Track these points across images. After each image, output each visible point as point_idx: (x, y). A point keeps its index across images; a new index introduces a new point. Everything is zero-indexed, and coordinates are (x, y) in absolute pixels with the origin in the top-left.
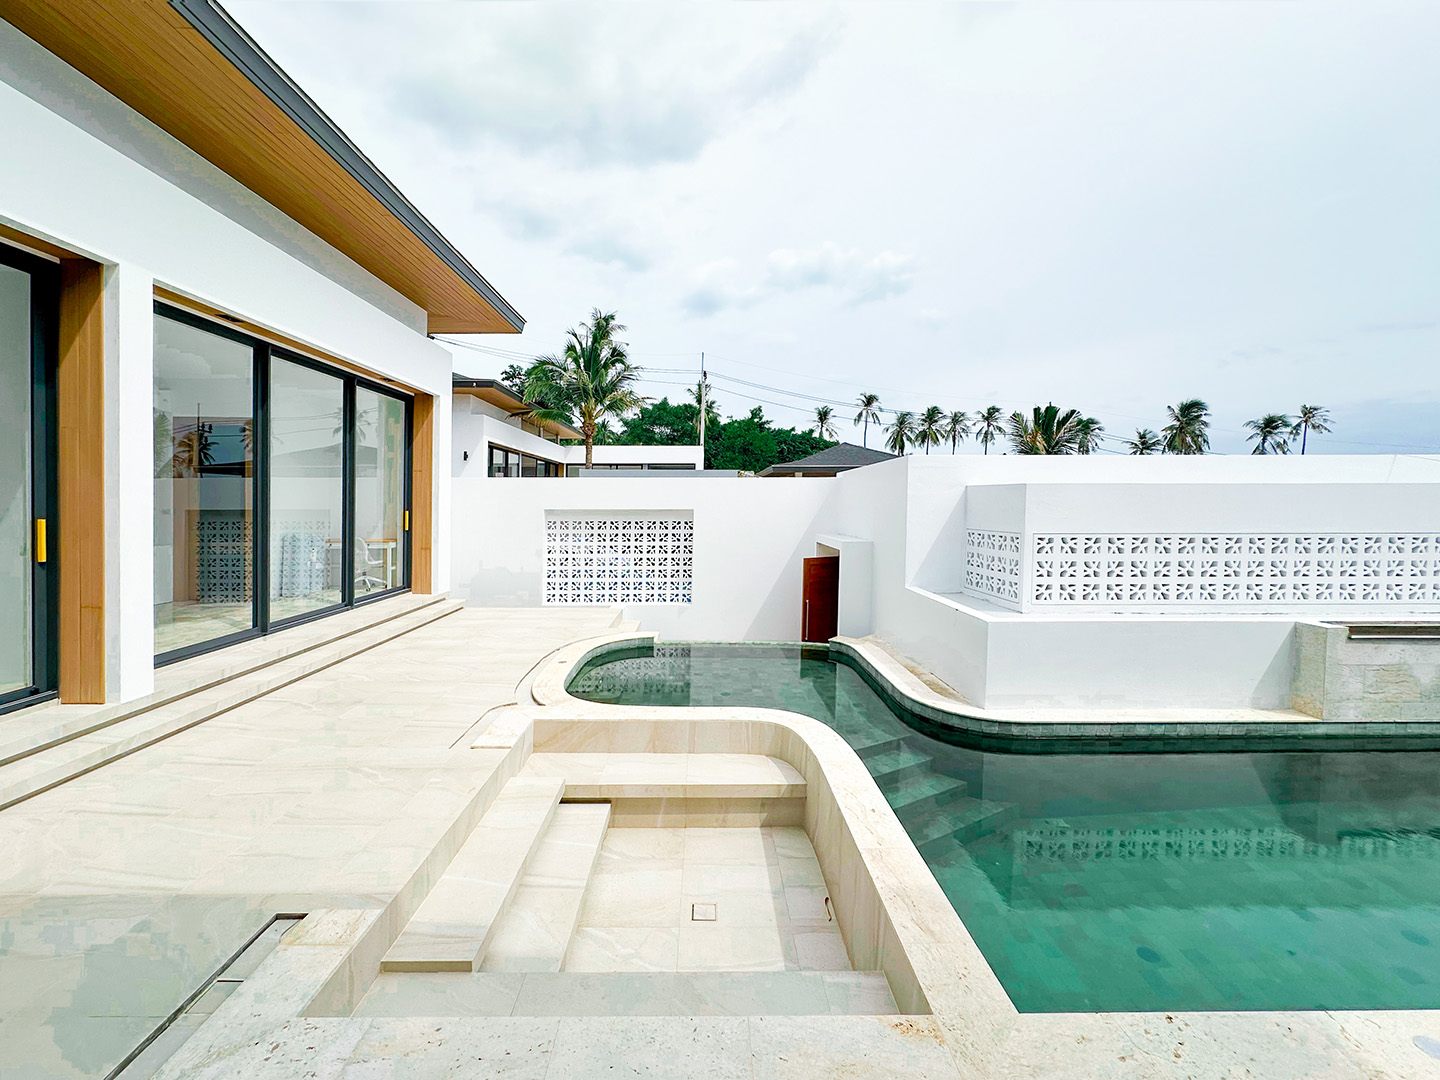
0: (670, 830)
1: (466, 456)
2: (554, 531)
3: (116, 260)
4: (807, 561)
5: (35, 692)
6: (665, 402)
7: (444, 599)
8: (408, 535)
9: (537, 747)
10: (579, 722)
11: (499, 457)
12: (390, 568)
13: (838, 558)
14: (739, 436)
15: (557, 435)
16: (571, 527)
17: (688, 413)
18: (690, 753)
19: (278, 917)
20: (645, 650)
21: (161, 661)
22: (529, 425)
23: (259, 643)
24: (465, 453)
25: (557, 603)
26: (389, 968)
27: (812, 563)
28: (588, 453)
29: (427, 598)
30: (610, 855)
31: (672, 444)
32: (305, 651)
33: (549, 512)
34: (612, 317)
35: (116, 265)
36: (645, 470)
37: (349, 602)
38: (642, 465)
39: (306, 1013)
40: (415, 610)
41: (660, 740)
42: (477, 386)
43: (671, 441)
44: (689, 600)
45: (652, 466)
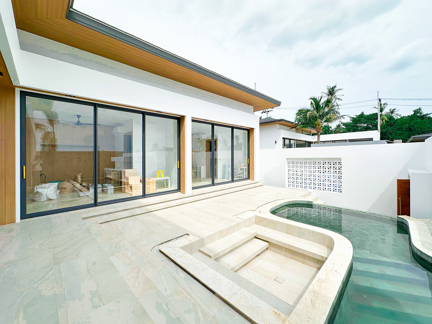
0: (286, 257)
1: (276, 142)
2: (290, 165)
3: (186, 115)
4: (399, 181)
5: (178, 190)
6: (362, 114)
7: (258, 182)
8: (249, 165)
9: (256, 223)
10: (266, 219)
11: (287, 142)
12: (245, 173)
13: (410, 180)
14: (406, 123)
15: (310, 133)
16: (295, 163)
17: (374, 117)
18: (298, 237)
19: (187, 234)
20: (309, 205)
21: (193, 188)
22: (297, 131)
23: (213, 187)
24: (276, 141)
25: (291, 187)
26: (200, 251)
27: (402, 182)
28: (318, 138)
29: (253, 182)
30: (264, 256)
31: (366, 130)
32: (221, 190)
33: (287, 159)
34: (335, 87)
35: (186, 116)
36: (348, 142)
37: (233, 181)
38: (346, 140)
39: (182, 248)
40: (249, 184)
41: (289, 230)
42: (278, 121)
43: (367, 129)
44: (341, 192)
45: (351, 141)
